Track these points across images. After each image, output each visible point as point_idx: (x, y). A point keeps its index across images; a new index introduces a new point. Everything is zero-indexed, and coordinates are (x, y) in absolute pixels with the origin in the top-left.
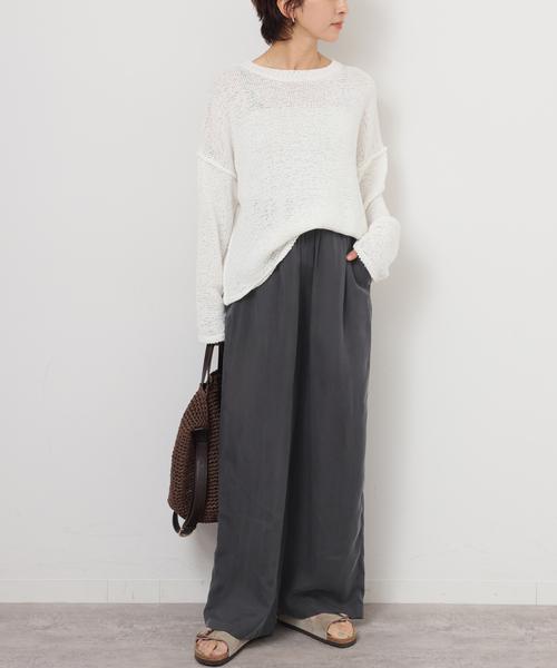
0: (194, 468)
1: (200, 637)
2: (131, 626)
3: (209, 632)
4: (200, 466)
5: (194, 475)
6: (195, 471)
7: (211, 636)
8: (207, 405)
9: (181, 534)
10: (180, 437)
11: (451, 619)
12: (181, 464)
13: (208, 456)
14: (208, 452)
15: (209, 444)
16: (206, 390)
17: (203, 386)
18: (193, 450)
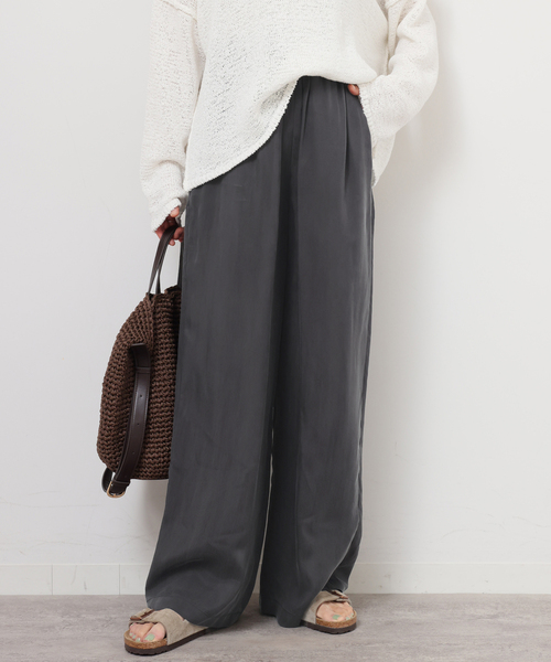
0: (131, 403)
1: (135, 620)
2: (78, 616)
3: (147, 614)
4: (140, 397)
5: (131, 411)
6: (131, 407)
7: (148, 618)
8: (154, 319)
9: (110, 492)
10: (113, 355)
11: (496, 608)
12: (113, 392)
13: (151, 388)
14: (151, 382)
15: (153, 371)
16: (153, 299)
17: (150, 296)
18: (131, 379)
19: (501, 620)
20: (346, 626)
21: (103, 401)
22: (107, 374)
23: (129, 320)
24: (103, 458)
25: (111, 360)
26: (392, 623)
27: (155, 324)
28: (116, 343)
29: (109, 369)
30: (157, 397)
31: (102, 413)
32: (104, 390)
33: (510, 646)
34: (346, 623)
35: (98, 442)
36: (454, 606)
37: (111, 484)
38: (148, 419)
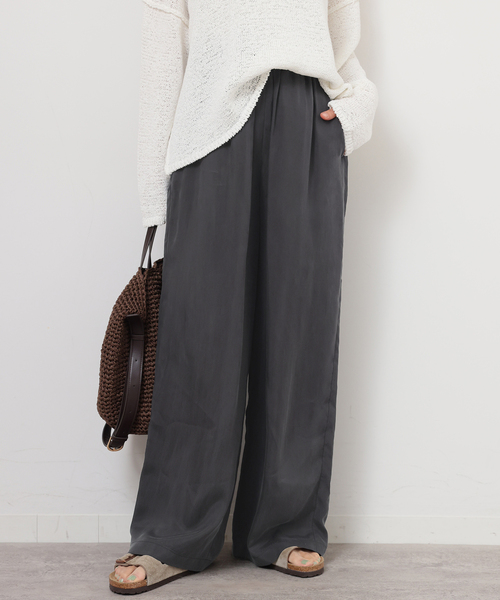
0: (127, 367)
1: (120, 563)
3: (130, 558)
4: (135, 363)
5: (127, 375)
6: (127, 370)
7: (132, 562)
8: (146, 291)
9: (110, 446)
10: (110, 325)
11: (441, 557)
12: (111, 358)
13: (145, 353)
14: (145, 348)
15: (146, 338)
16: (145, 273)
17: (142, 270)
18: (127, 345)
19: (444, 568)
20: (315, 570)
21: (102, 366)
22: (105, 342)
23: (124, 292)
24: (103, 416)
25: (108, 329)
26: (344, 570)
27: (147, 296)
28: (113, 314)
29: (106, 338)
30: (150, 361)
31: (101, 376)
32: (102, 356)
33: (451, 591)
34: (315, 567)
35: (98, 403)
36: (402, 555)
37: (110, 440)
38: (143, 381)
